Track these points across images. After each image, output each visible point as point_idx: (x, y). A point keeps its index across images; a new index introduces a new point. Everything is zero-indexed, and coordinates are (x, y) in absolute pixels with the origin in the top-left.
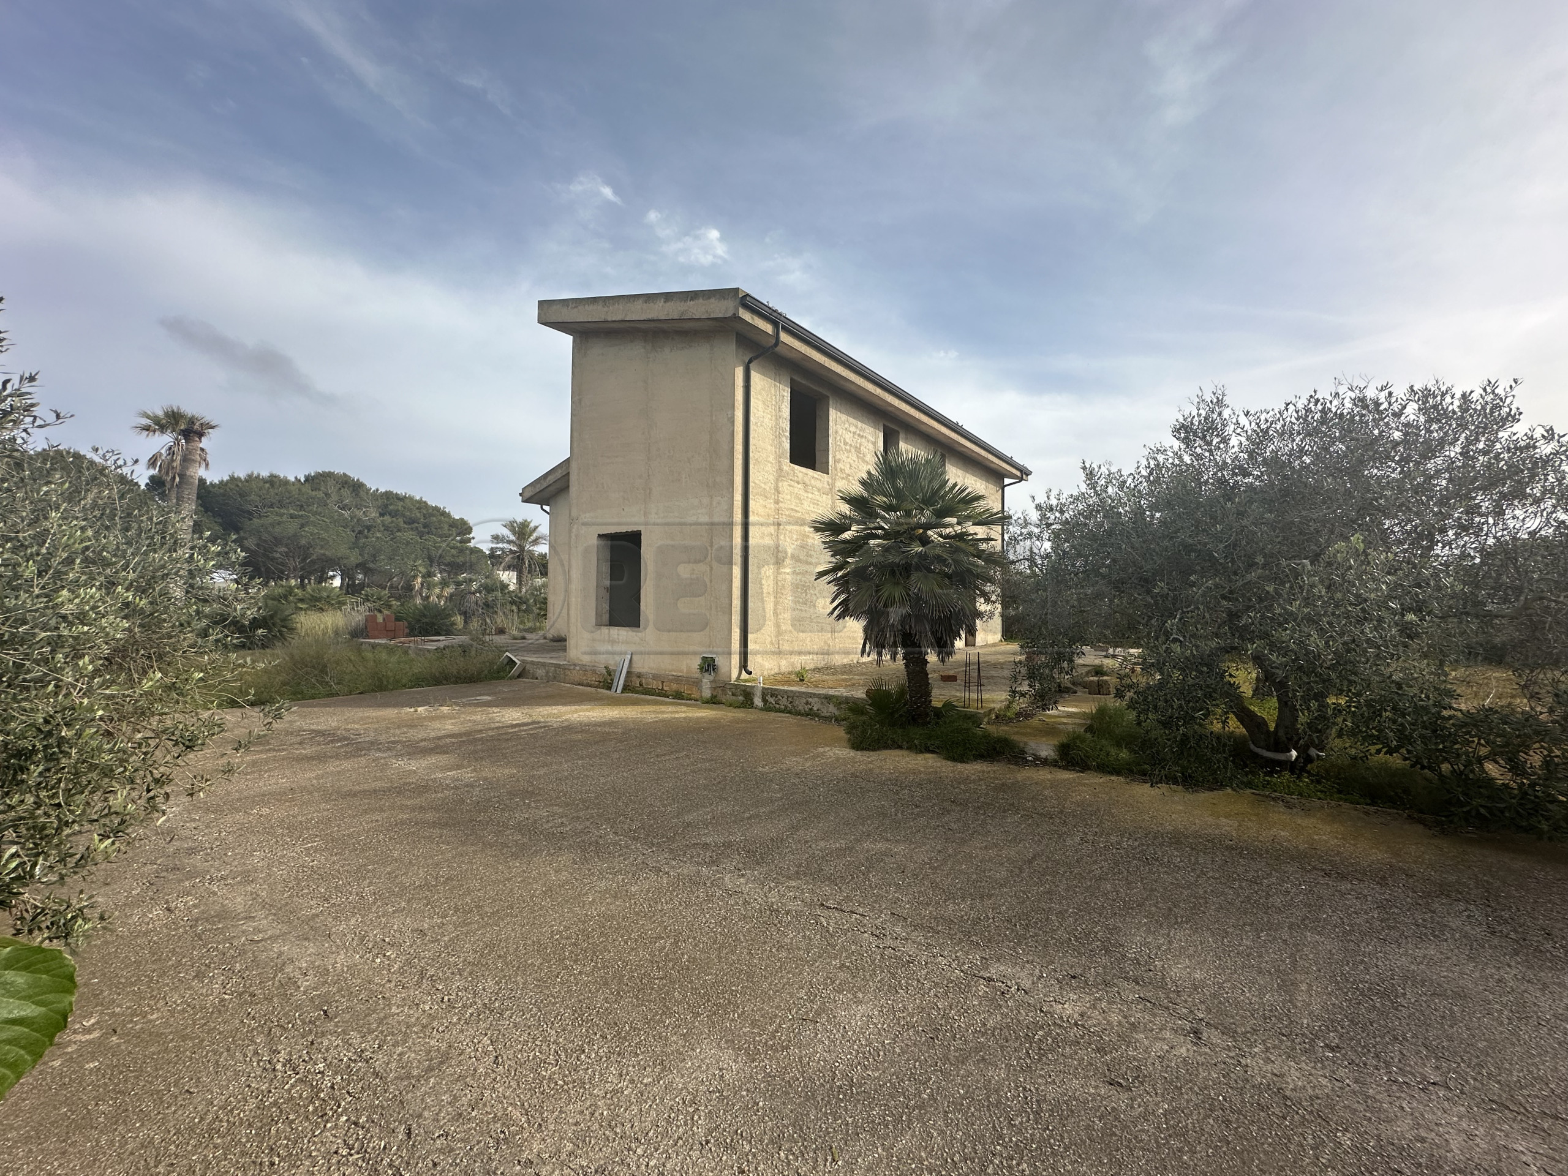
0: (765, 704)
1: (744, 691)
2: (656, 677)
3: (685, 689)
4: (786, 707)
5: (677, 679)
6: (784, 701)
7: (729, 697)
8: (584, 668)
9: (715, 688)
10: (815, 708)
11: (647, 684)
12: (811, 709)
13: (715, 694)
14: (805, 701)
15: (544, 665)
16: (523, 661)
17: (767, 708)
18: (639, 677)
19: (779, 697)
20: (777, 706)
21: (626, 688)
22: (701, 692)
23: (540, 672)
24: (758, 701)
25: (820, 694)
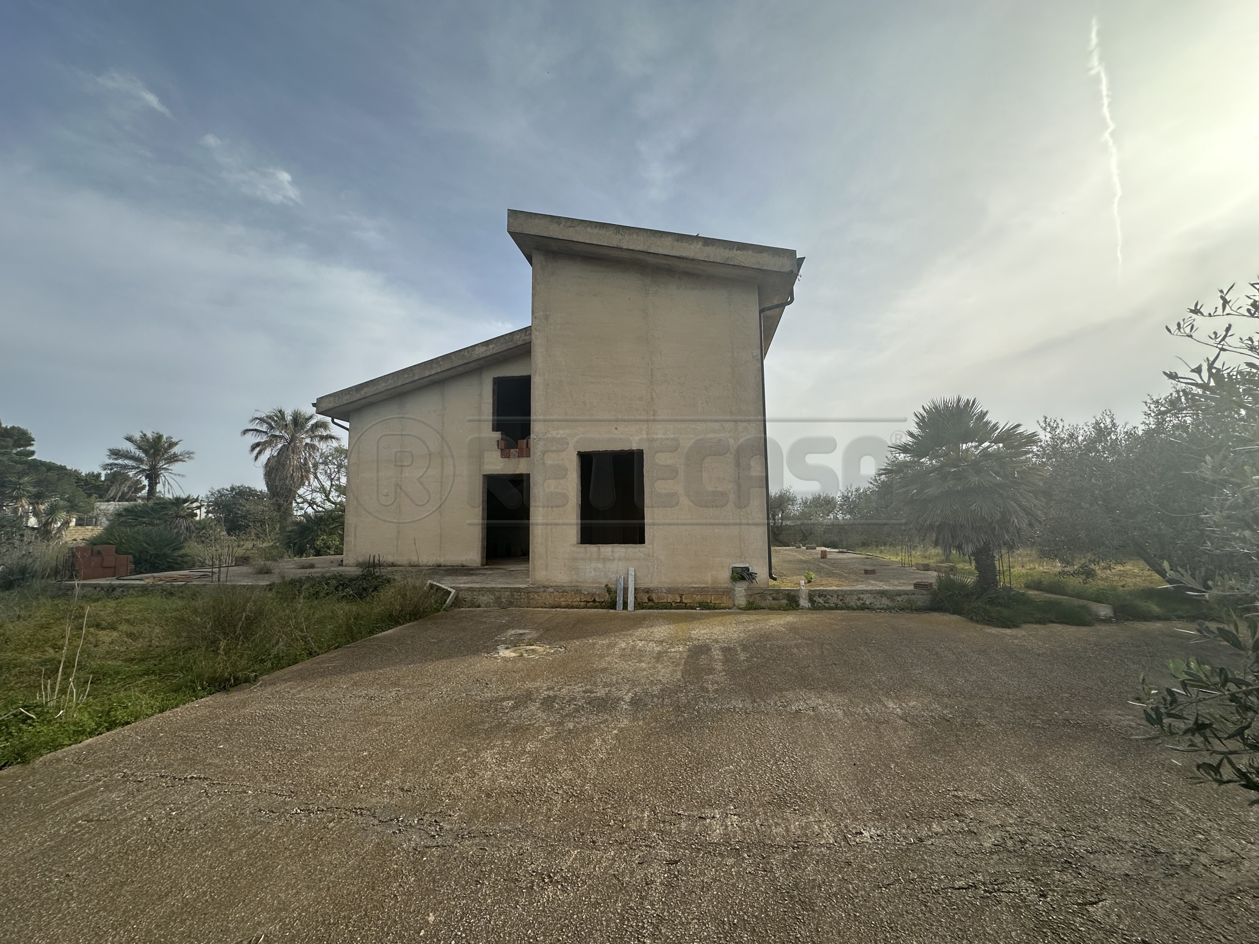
0: (813, 604)
1: (788, 595)
2: (670, 591)
3: (712, 599)
4: (836, 605)
5: (702, 591)
6: (834, 600)
7: (769, 601)
8: (561, 590)
9: (751, 596)
10: (867, 603)
11: (659, 598)
12: (863, 604)
13: (751, 600)
14: (856, 598)
15: (492, 590)
16: (458, 590)
17: (815, 607)
18: (647, 592)
19: (828, 596)
20: (827, 605)
21: (638, 605)
22: (734, 600)
23: (484, 599)
24: (804, 602)
25: (871, 591)
